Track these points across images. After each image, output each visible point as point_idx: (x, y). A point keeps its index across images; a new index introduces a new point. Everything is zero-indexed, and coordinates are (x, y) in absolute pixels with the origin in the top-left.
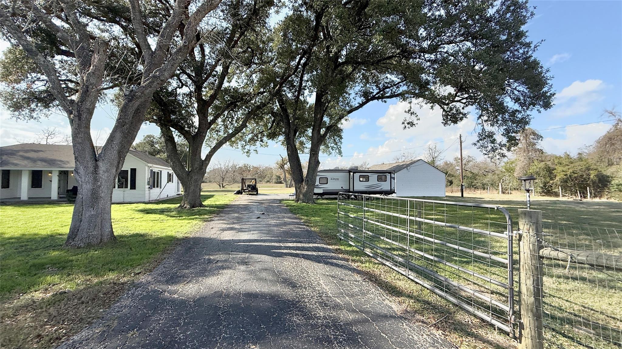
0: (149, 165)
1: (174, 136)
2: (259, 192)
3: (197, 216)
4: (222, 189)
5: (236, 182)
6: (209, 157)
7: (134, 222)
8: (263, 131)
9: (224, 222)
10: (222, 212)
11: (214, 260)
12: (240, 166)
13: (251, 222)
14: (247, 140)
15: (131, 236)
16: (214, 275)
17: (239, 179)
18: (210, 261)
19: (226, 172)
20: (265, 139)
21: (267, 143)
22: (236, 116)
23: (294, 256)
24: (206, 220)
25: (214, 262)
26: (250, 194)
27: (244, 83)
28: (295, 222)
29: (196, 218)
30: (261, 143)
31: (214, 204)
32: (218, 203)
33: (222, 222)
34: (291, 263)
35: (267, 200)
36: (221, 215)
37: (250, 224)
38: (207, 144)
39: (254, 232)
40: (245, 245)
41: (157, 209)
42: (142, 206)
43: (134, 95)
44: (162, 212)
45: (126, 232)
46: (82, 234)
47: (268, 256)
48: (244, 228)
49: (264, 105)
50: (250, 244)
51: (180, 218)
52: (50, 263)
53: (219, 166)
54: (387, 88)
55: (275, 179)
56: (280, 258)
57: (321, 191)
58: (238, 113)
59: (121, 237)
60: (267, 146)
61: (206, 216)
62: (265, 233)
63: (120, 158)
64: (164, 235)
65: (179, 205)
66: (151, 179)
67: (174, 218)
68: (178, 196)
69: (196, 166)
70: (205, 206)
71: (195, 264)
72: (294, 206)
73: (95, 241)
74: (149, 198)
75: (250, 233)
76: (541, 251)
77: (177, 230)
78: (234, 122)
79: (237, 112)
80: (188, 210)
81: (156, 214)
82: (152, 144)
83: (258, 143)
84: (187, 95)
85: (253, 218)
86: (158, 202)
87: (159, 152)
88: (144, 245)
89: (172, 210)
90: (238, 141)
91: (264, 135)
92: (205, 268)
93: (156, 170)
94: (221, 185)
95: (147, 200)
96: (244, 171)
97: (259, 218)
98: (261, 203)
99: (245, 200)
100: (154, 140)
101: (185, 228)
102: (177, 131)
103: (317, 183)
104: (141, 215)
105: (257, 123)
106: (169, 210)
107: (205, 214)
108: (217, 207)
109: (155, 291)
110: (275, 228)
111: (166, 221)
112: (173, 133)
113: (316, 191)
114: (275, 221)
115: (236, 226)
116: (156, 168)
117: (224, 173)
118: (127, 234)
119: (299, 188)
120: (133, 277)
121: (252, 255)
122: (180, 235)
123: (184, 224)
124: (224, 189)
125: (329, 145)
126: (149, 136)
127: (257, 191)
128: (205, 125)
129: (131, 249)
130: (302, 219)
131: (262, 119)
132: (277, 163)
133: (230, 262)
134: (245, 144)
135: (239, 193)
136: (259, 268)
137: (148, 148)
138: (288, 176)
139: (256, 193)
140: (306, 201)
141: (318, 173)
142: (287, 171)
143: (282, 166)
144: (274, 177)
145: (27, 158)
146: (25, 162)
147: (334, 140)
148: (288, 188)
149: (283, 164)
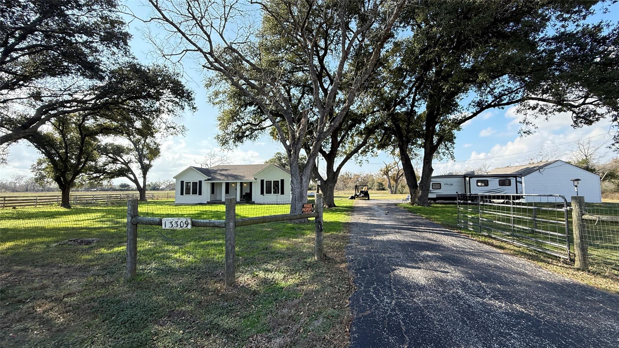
2: (370, 198)
6: (339, 169)
8: (375, 143)
10: (354, 210)
20: (375, 149)
21: (377, 153)
26: (362, 199)
30: (372, 153)
32: (344, 205)
33: (361, 216)
36: (355, 212)
37: (384, 218)
50: (394, 226)
54: (505, 95)
55: (377, 186)
57: (434, 196)
60: (377, 156)
64: (332, 221)
69: (331, 176)
70: (338, 207)
76: (583, 216)
82: (280, 159)
83: (369, 154)
85: (382, 215)
96: (346, 179)
97: (386, 214)
99: (358, 203)
103: (431, 188)
108: (346, 207)
113: (430, 196)
114: (401, 217)
115: (374, 218)
119: (415, 192)
123: (336, 216)
125: (441, 152)
126: (279, 153)
132: (380, 171)
135: (352, 198)
138: (392, 182)
139: (367, 198)
140: (421, 204)
141: (432, 179)
142: (392, 177)
143: (386, 173)
144: (375, 184)
145: (223, 175)
146: (222, 178)
147: (446, 146)
148: (393, 195)
149: (387, 171)
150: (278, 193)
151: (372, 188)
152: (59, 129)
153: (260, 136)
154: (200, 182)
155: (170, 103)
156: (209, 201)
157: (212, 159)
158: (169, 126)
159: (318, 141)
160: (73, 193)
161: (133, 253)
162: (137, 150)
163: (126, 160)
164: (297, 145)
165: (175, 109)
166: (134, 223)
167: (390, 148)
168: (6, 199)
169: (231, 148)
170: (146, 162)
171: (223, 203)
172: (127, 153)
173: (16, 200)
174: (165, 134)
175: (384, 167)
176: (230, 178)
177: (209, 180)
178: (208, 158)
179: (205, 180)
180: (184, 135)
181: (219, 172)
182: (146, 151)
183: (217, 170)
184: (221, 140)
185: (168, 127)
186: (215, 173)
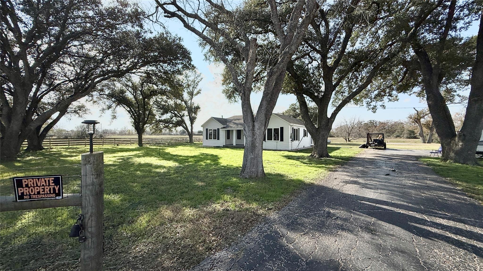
0: (291, 124)
1: (306, 101)
2: (387, 147)
3: (324, 165)
4: (348, 143)
5: (362, 137)
7: (279, 165)
8: (392, 85)
9: (348, 174)
10: (346, 164)
11: (334, 215)
12: (366, 122)
13: (379, 178)
14: (373, 97)
15: (275, 175)
16: (331, 234)
17: (365, 134)
18: (329, 215)
19: (351, 128)
20: (394, 93)
21: (396, 97)
22: (361, 76)
23: (454, 244)
24: (331, 170)
25: (333, 218)
26: (376, 149)
27: (368, 42)
28: (446, 188)
29: (323, 167)
30: (390, 97)
31: (339, 155)
32: (343, 155)
33: (345, 173)
34: (450, 256)
35: (397, 156)
36: (346, 166)
37: (377, 181)
38: (334, 105)
39: (382, 191)
40: (371, 205)
41: (295, 156)
42: (287, 153)
43: (273, 71)
44: (298, 158)
45: (272, 172)
46: (247, 170)
47: (405, 231)
48: (369, 184)
49: (393, 55)
50: (377, 205)
51: (310, 165)
52: (230, 186)
53: (346, 124)
55: (407, 133)
56: (427, 240)
58: (363, 72)
59: (269, 174)
60: (397, 100)
61: (331, 166)
62: (397, 196)
63: (266, 119)
64: (295, 178)
65: (310, 154)
66: (292, 134)
67: (306, 165)
68: (311, 147)
69: (323, 123)
70: (331, 157)
71: (315, 214)
72: (439, 166)
73: (254, 175)
74: (292, 148)
75: (377, 191)
77: (306, 176)
78: (359, 82)
79: (361, 71)
80: (317, 159)
81: (294, 160)
83: (386, 98)
84: (316, 68)
85: (380, 175)
86: (297, 151)
87: (299, 115)
88: (280, 184)
89: (305, 158)
90: (363, 99)
91: (393, 89)
92: (324, 222)
93: (295, 128)
94: (347, 139)
95: (290, 149)
96: (370, 127)
97: (388, 175)
98: (390, 158)
99: (371, 154)
100: (296, 107)
101: (312, 175)
102: (308, 97)
104: (284, 159)
105: (384, 78)
106: (303, 158)
107: (330, 164)
108: (342, 158)
109: (277, 233)
110: (413, 192)
111: (299, 166)
112: (305, 98)
113: (481, 149)
114: (411, 182)
115: (361, 180)
116: (296, 126)
117: (350, 129)
118: (273, 173)
119: (449, 144)
120: (267, 211)
121: (380, 222)
122: (307, 181)
123: (312, 171)
124: (349, 143)
127: (385, 145)
128: (330, 88)
129: (272, 185)
130: (457, 185)
131: (390, 72)
132: (409, 117)
133: (352, 223)
134: (370, 101)
135: (364, 146)
136: (391, 246)
137: (292, 113)
139: (383, 148)
142: (424, 125)
143: (417, 121)
144: (405, 132)
145: (235, 123)
146: (234, 126)
148: (427, 144)
149: (419, 118)
150: (278, 140)
152: (133, 94)
154: (218, 129)
156: (224, 144)
160: (144, 136)
168: (116, 139)
170: (193, 115)
173: (120, 140)
175: (414, 114)
176: (239, 125)
177: (224, 128)
179: (222, 128)
181: (233, 121)
183: (232, 120)
186: (230, 122)
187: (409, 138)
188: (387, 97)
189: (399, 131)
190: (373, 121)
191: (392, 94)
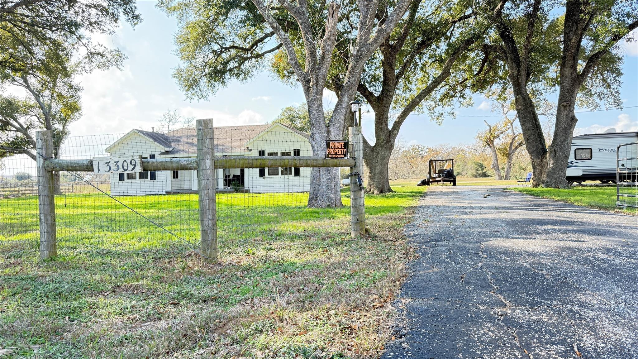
6: (397, 124)
20: (467, 91)
21: (471, 98)
30: (462, 100)
43: (361, 54)
55: (472, 168)
57: (578, 172)
60: (472, 104)
69: (382, 138)
70: (396, 192)
83: (456, 100)
91: (466, 87)
97: (485, 198)
103: (571, 158)
113: (570, 172)
119: (540, 163)
125: (593, 90)
128: (392, 81)
132: (478, 137)
134: (434, 105)
135: (424, 184)
138: (503, 160)
140: (553, 185)
141: (573, 142)
142: (500, 150)
143: (490, 142)
144: (469, 165)
145: (190, 144)
146: (189, 149)
147: (604, 79)
148: (503, 180)
149: (492, 138)
150: (290, 173)
151: (464, 173)
153: (254, 72)
154: (153, 157)
155: (93, 11)
156: (169, 189)
157: (171, 123)
158: (93, 51)
159: (358, 61)
161: (49, 218)
162: (42, 107)
163: (23, 124)
164: (319, 69)
165: (102, 21)
166: (48, 169)
167: (496, 87)
169: (205, 94)
170: (58, 126)
171: (196, 192)
172: (25, 113)
174: (87, 67)
175: (484, 131)
177: (167, 152)
178: (163, 123)
179: (162, 154)
180: (121, 67)
181: (184, 139)
182: (57, 107)
184: (185, 80)
185: (91, 53)
186: (178, 141)
187: (476, 176)
188: (457, 98)
189: (460, 164)
190: (417, 147)
191: (464, 95)
